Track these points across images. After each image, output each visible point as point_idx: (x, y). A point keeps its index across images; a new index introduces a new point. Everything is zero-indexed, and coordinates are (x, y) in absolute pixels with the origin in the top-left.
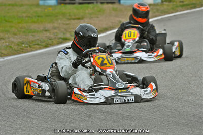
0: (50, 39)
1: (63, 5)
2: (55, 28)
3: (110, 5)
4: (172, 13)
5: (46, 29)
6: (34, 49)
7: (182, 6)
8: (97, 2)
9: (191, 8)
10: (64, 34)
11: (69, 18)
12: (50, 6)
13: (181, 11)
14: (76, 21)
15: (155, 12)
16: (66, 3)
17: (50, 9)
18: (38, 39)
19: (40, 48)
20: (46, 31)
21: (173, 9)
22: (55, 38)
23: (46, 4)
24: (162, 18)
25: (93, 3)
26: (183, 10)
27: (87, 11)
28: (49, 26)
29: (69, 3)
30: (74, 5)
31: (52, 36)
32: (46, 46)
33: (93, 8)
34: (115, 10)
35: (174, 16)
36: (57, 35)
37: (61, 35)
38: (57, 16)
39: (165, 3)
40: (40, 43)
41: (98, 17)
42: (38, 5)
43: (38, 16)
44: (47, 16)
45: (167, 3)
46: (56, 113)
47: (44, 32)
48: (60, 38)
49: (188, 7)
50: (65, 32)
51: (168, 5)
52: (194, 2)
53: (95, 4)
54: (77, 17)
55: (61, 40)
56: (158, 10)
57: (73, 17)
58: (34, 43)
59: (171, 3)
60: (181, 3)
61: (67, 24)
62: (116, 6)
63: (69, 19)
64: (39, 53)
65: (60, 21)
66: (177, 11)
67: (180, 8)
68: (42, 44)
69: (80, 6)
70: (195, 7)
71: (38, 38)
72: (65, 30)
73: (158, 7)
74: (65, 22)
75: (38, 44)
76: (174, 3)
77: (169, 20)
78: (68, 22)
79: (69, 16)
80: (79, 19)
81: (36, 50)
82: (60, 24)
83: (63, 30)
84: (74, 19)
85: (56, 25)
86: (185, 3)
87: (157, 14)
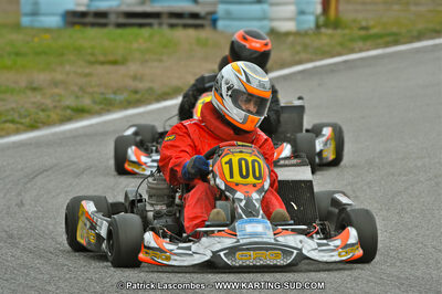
0: (43, 110)
1: (77, 28)
2: (55, 84)
3: (191, 32)
4: (340, 55)
5: (34, 86)
6: (3, 133)
7: (365, 39)
8: (160, 24)
9: (387, 45)
10: (77, 97)
11: (92, 59)
12: (47, 30)
13: (361, 51)
14: (108, 68)
15: (298, 53)
16: (84, 25)
17: (47, 36)
18: (13, 109)
19: (17, 132)
20: (34, 89)
21: (341, 44)
22: (55, 107)
23: (37, 25)
24: (315, 68)
25: (150, 25)
26: (368, 50)
27: (135, 46)
28: (41, 78)
29: (93, 25)
30: (105, 30)
31: (48, 102)
32: (33, 127)
33: (151, 36)
34: (203, 44)
35: (345, 62)
36: (59, 101)
37: (70, 102)
38: (62, 55)
39: (323, 30)
40: (17, 119)
41: (161, 61)
42: (17, 27)
43: (17, 54)
44: (38, 54)
45: (329, 31)
46: (48, 287)
47: (29, 93)
48: (68, 107)
49: (380, 41)
50: (80, 94)
51: (331, 36)
52: (395, 29)
53: (156, 27)
54: (111, 58)
55: (69, 112)
56: (305, 47)
57: (102, 58)
58: (4, 119)
59: (339, 31)
60: (363, 33)
61: (87, 75)
62: (204, 34)
63: (91, 63)
64: (14, 143)
65: (68, 68)
66: (352, 51)
67: (360, 44)
68: (23, 121)
69: (119, 31)
70: (396, 43)
71: (14, 105)
72: (81, 88)
73: (307, 40)
74: (80, 71)
75: (13, 122)
76: (347, 31)
77: (332, 71)
78: (87, 71)
79: (92, 54)
80: (114, 63)
81: (8, 134)
82: (68, 74)
83: (76, 89)
84: (102, 63)
85: (59, 76)
86: (373, 31)
87: (303, 56)
